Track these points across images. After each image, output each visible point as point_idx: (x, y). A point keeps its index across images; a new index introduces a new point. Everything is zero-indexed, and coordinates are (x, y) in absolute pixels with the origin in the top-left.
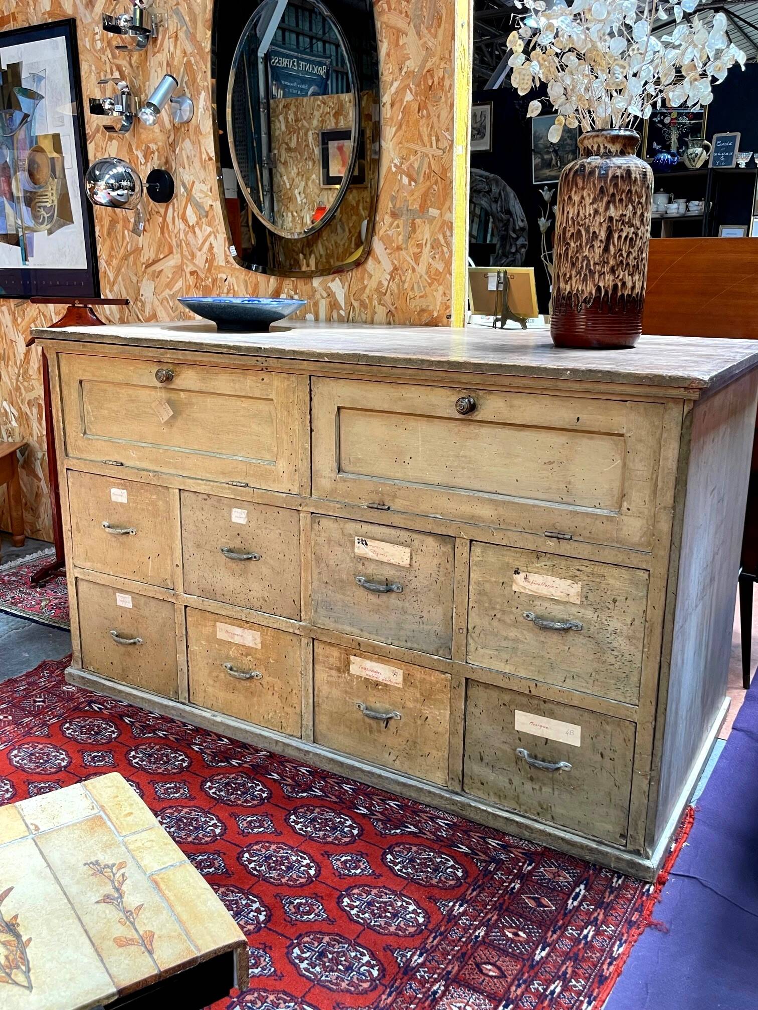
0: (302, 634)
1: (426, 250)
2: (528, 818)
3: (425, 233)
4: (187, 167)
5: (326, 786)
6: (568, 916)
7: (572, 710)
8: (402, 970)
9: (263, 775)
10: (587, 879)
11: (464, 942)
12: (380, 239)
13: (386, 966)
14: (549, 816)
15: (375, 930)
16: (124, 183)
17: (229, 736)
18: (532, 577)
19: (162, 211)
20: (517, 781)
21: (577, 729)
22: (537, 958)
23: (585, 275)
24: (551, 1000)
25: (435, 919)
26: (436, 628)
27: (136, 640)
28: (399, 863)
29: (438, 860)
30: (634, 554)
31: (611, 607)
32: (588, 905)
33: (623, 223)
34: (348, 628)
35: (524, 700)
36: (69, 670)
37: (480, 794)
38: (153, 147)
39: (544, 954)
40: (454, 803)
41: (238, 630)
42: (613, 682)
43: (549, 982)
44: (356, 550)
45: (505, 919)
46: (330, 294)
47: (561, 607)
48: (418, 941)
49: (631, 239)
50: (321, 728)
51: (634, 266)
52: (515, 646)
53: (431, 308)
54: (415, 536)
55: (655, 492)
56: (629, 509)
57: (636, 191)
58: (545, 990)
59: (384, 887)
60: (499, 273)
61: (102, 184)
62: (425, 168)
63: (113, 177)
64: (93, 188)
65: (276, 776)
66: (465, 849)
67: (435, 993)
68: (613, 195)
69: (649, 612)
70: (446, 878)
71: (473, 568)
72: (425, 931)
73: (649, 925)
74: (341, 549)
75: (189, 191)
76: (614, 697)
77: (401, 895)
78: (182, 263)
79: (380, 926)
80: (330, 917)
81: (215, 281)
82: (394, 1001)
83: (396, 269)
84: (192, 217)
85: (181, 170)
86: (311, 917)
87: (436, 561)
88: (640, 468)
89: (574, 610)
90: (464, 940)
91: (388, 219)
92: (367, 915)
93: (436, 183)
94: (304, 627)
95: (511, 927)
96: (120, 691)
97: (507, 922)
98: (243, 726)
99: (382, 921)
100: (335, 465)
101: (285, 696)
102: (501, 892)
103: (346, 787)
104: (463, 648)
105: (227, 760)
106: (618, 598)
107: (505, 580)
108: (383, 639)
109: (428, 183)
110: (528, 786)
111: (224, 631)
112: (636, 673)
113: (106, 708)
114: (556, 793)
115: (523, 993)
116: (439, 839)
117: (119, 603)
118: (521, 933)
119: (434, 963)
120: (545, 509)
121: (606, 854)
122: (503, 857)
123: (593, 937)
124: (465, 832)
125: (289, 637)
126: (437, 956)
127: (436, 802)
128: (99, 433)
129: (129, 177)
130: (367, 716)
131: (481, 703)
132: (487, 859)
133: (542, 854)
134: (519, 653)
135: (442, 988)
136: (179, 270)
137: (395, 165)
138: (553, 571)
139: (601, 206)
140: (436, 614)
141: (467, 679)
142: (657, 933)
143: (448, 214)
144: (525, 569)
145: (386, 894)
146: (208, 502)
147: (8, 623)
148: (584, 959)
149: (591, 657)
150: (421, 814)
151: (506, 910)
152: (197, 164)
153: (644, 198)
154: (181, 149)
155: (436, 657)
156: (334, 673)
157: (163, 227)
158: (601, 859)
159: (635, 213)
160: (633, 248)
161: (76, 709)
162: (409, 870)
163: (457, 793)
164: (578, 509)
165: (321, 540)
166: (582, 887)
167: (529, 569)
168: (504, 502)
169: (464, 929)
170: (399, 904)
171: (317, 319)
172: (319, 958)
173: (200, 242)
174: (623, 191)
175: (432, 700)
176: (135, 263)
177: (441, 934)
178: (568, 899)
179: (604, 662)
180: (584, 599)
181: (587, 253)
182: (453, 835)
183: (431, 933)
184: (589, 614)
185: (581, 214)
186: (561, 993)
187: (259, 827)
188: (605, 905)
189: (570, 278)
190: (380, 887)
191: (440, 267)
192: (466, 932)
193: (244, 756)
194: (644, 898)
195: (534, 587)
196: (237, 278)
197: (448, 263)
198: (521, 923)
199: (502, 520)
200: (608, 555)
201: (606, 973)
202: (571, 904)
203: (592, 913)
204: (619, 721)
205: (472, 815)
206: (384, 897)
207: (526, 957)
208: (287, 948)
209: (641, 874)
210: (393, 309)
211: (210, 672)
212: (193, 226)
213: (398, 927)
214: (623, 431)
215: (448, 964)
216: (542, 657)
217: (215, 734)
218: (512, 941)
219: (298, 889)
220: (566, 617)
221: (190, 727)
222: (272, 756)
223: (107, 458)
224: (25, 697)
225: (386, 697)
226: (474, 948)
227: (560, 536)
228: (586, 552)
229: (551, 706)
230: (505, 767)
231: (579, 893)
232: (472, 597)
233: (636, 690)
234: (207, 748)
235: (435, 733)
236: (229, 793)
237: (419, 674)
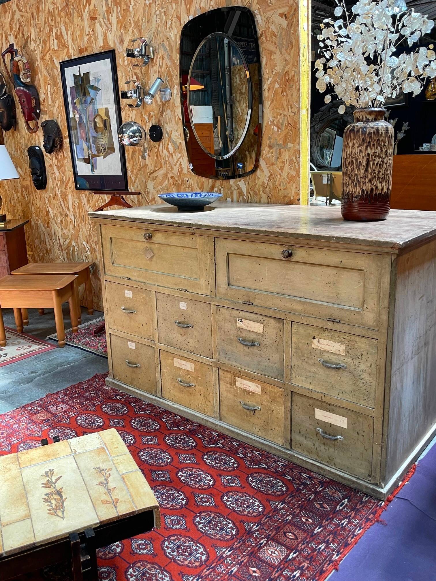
0: (213, 365)
1: (287, 165)
2: (322, 464)
3: (286, 156)
4: (168, 123)
5: (224, 442)
6: (335, 513)
7: (343, 410)
8: (247, 532)
9: (194, 435)
10: (350, 497)
11: (280, 522)
12: (264, 159)
13: (239, 529)
14: (333, 464)
15: (237, 513)
16: (137, 134)
17: (180, 415)
18: (322, 341)
19: (157, 146)
20: (317, 444)
21: (346, 419)
22: (316, 532)
23: (356, 184)
24: (318, 552)
25: (267, 510)
26: (276, 365)
27: (137, 365)
28: (255, 482)
29: (275, 482)
30: (370, 331)
31: (360, 357)
32: (347, 509)
33: (375, 157)
34: (234, 363)
35: (320, 403)
36: (107, 379)
37: (300, 450)
38: (152, 113)
39: (319, 530)
40: (287, 454)
41: (184, 362)
42: (362, 396)
43: (319, 544)
44: (237, 325)
46: (239, 188)
47: (336, 357)
48: (257, 519)
49: (380, 164)
50: (223, 413)
51: (382, 178)
52: (314, 375)
53: (289, 195)
54: (265, 318)
55: (379, 299)
56: (367, 308)
57: (382, 140)
58: (316, 547)
59: (245, 493)
60: (328, 174)
61: (126, 135)
62: (285, 122)
63: (132, 131)
64: (122, 137)
65: (200, 436)
66: (289, 478)
67: (261, 544)
68: (369, 142)
69: (378, 361)
70: (276, 491)
71: (293, 335)
72: (262, 515)
73: (378, 521)
74: (230, 324)
75: (170, 136)
76: (363, 403)
77: (253, 497)
78: (167, 172)
79: (240, 511)
80: (216, 505)
81: (182, 181)
82: (241, 546)
83: (271, 175)
84: (171, 149)
85: (166, 125)
86: (207, 504)
87: (275, 331)
88: (372, 287)
89: (342, 358)
90: (280, 520)
91: (267, 149)
92: (234, 505)
93: (291, 130)
94: (214, 362)
95: (305, 516)
96: (130, 390)
97: (304, 514)
98: (187, 410)
99: (241, 509)
100: (227, 282)
101: (206, 396)
102: (303, 499)
103: (234, 443)
104: (289, 376)
105: (178, 426)
106: (363, 353)
107: (309, 342)
108: (251, 370)
109: (287, 130)
110: (323, 447)
111: (178, 363)
112: (373, 392)
113: (123, 398)
114: (336, 452)
115: (305, 548)
116: (277, 472)
117: (130, 347)
118: (310, 520)
119: (263, 530)
120: (327, 307)
121: (360, 484)
122: (308, 483)
123: (346, 524)
124: (291, 469)
125: (207, 367)
126: (266, 527)
127: (278, 453)
128: (120, 263)
129: (139, 131)
130: (244, 408)
131: (299, 404)
132: (300, 483)
133: (329, 482)
134: (316, 380)
135: (265, 542)
136: (166, 175)
137: (271, 121)
138: (331, 338)
139: (363, 148)
140: (276, 358)
141: (292, 392)
142: (381, 525)
143: (297, 146)
144: (318, 337)
145: (246, 496)
146: (169, 298)
147: (82, 354)
148: (339, 535)
149: (351, 383)
150: (270, 459)
151: (304, 508)
152: (173, 122)
153: (387, 143)
154: (166, 114)
155: (276, 380)
156: (229, 385)
157: (158, 154)
158: (358, 487)
159: (382, 151)
160: (381, 169)
161: (109, 398)
162: (259, 486)
163: (288, 450)
164: (342, 307)
165: (221, 319)
166: (346, 500)
167: (320, 337)
168: (307, 303)
169: (281, 515)
170: (251, 501)
171: (232, 201)
172: (208, 523)
173: (175, 162)
174: (375, 140)
175: (275, 401)
176: (144, 173)
177: (269, 517)
178: (338, 505)
179: (357, 386)
180: (347, 353)
181: (356, 172)
182: (284, 470)
183: (265, 516)
184: (349, 361)
185: (353, 153)
186: (324, 549)
187: (189, 460)
188: (356, 510)
189: (349, 185)
190: (243, 493)
191: (294, 173)
192: (282, 517)
193: (186, 425)
194: (378, 508)
195: (322, 346)
196: (193, 180)
197: (298, 172)
198: (310, 515)
199: (306, 311)
200: (357, 331)
201: (349, 542)
202: (339, 508)
203: (348, 513)
204: (366, 416)
205: (296, 461)
206: (244, 497)
207: (310, 531)
208: (194, 517)
209: (378, 496)
210: (270, 195)
211: (171, 383)
212: (172, 154)
213: (249, 512)
214: (363, 268)
215: (270, 531)
216: (327, 382)
217: (174, 414)
218: (305, 523)
219: (203, 491)
220: (338, 362)
221: (162, 409)
222: (200, 426)
223: (123, 276)
224: (86, 391)
225: (253, 399)
226: (285, 525)
227: (334, 321)
228: (347, 329)
229: (333, 407)
230: (311, 437)
231: (344, 503)
232: (293, 350)
233: (373, 401)
234: (169, 420)
235: (277, 418)
236: (176, 442)
237: (269, 388)
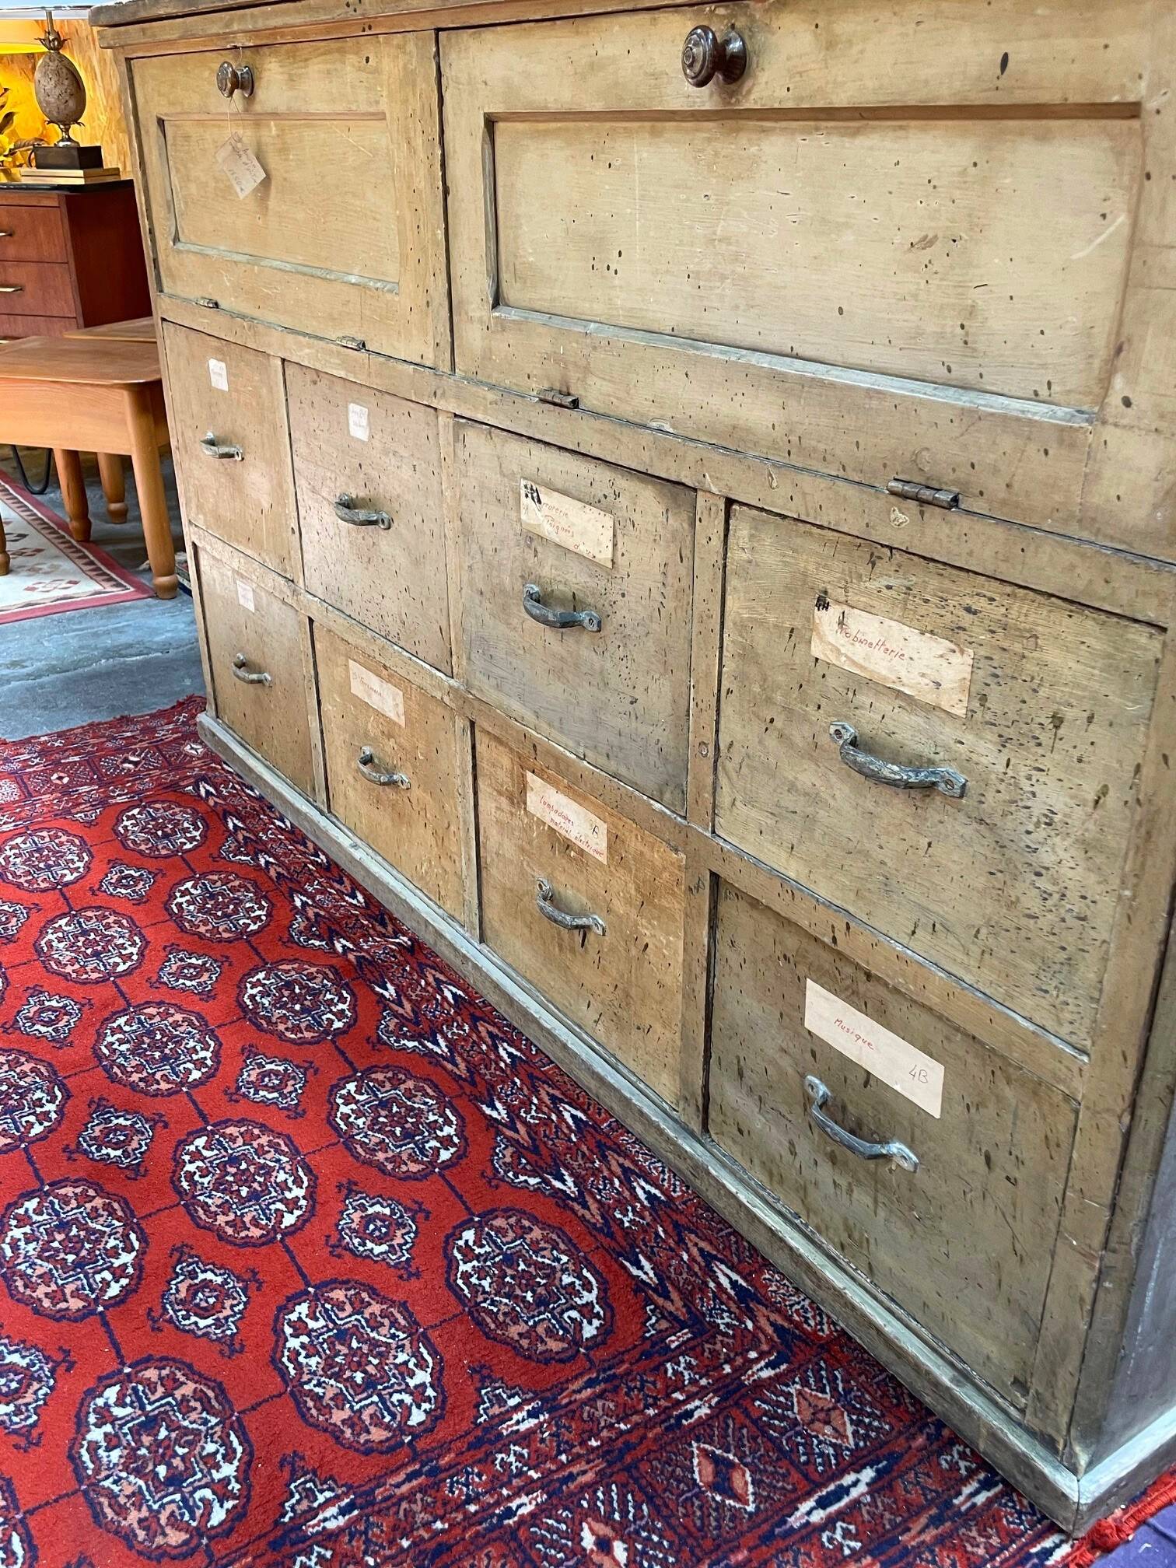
0: (453, 705)
2: (818, 1247)
5: (466, 1037)
6: (768, 1545)
7: (925, 1017)
8: (278, 1533)
9: (368, 983)
10: (894, 1458)
11: (468, 1516)
13: (255, 1501)
14: (865, 1266)
15: (300, 1405)
17: (368, 890)
18: (858, 621)
21: (936, 1072)
25: (442, 1433)
26: (658, 733)
27: (262, 677)
28: (478, 1257)
29: (567, 1279)
30: (1124, 570)
31: (1045, 738)
32: (846, 1534)
34: (515, 706)
35: (824, 959)
36: (202, 718)
37: (736, 1152)
40: (682, 1154)
41: (374, 681)
42: (1031, 967)
44: (523, 515)
45: (607, 1492)
47: (917, 720)
48: (366, 1472)
50: (491, 914)
52: (810, 810)
54: (623, 483)
56: (1127, 403)
59: (403, 1307)
65: (390, 992)
66: (646, 1272)
69: (1148, 772)
70: (549, 1331)
71: (733, 582)
72: (406, 1449)
74: (499, 510)
76: (1029, 1010)
77: (423, 1337)
79: (318, 1399)
80: (237, 1341)
86: (202, 1323)
87: (659, 555)
89: (948, 733)
90: (472, 1508)
92: (313, 1361)
94: (457, 690)
95: (608, 1520)
97: (608, 1501)
98: (385, 877)
99: (332, 1389)
100: (489, 287)
101: (440, 832)
102: (651, 1412)
103: (503, 1050)
104: (708, 795)
106: (1069, 713)
107: (797, 624)
108: (571, 744)
110: (825, 1172)
111: (361, 682)
112: (1092, 958)
113: (219, 795)
114: (882, 1213)
116: (609, 1225)
117: (241, 601)
118: (618, 1547)
119: (358, 1544)
120: (898, 402)
121: (969, 1412)
122: (723, 1321)
124: (679, 1232)
125: (440, 710)
126: (382, 1525)
128: (192, 236)
130: (541, 909)
131: (741, 942)
134: (818, 834)
138: (905, 606)
140: (658, 697)
144: (839, 594)
145: (394, 1323)
146: (319, 388)
150: (611, 1157)
151: (627, 1469)
155: (657, 806)
156: (504, 802)
158: (956, 1418)
161: (174, 787)
162: (486, 1283)
163: (692, 1134)
164: (987, 403)
165: (469, 485)
166: (868, 1474)
167: (852, 598)
168: (802, 382)
169: (495, 1477)
170: (402, 1357)
172: (136, 1432)
175: (655, 906)
177: (429, 1475)
178: (808, 1494)
179: (1013, 904)
180: (976, 704)
182: (644, 1230)
183: (413, 1461)
184: (985, 751)
187: (274, 1089)
188: (893, 1552)
190: (393, 1303)
192: (492, 1491)
193: (365, 937)
195: (859, 652)
198: (639, 1516)
199: (794, 439)
200: (1051, 566)
202: (807, 1512)
203: (843, 1562)
204: (1037, 1088)
205: (711, 1195)
206: (384, 1330)
208: (100, 1379)
211: (349, 761)
213: (354, 1418)
216: (867, 855)
218: (583, 1560)
219: (229, 1249)
220: (927, 751)
221: (323, 858)
222: (415, 948)
223: (199, 293)
225: (582, 878)
226: (478, 1544)
227: (927, 494)
228: (988, 553)
229: (882, 991)
230: (783, 1109)
231: (846, 1490)
232: (729, 666)
233: (1087, 1007)
234: (316, 905)
235: (661, 985)
236: (278, 1003)
237: (633, 844)
